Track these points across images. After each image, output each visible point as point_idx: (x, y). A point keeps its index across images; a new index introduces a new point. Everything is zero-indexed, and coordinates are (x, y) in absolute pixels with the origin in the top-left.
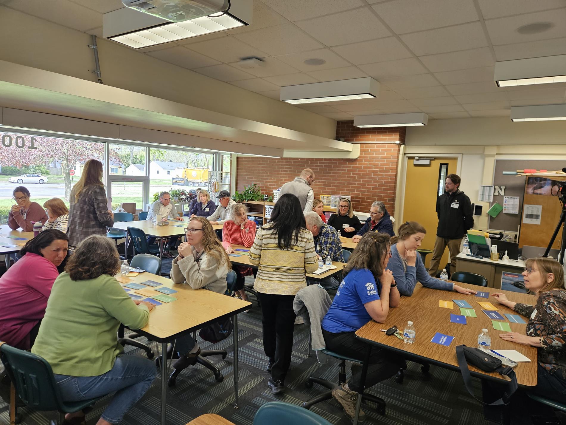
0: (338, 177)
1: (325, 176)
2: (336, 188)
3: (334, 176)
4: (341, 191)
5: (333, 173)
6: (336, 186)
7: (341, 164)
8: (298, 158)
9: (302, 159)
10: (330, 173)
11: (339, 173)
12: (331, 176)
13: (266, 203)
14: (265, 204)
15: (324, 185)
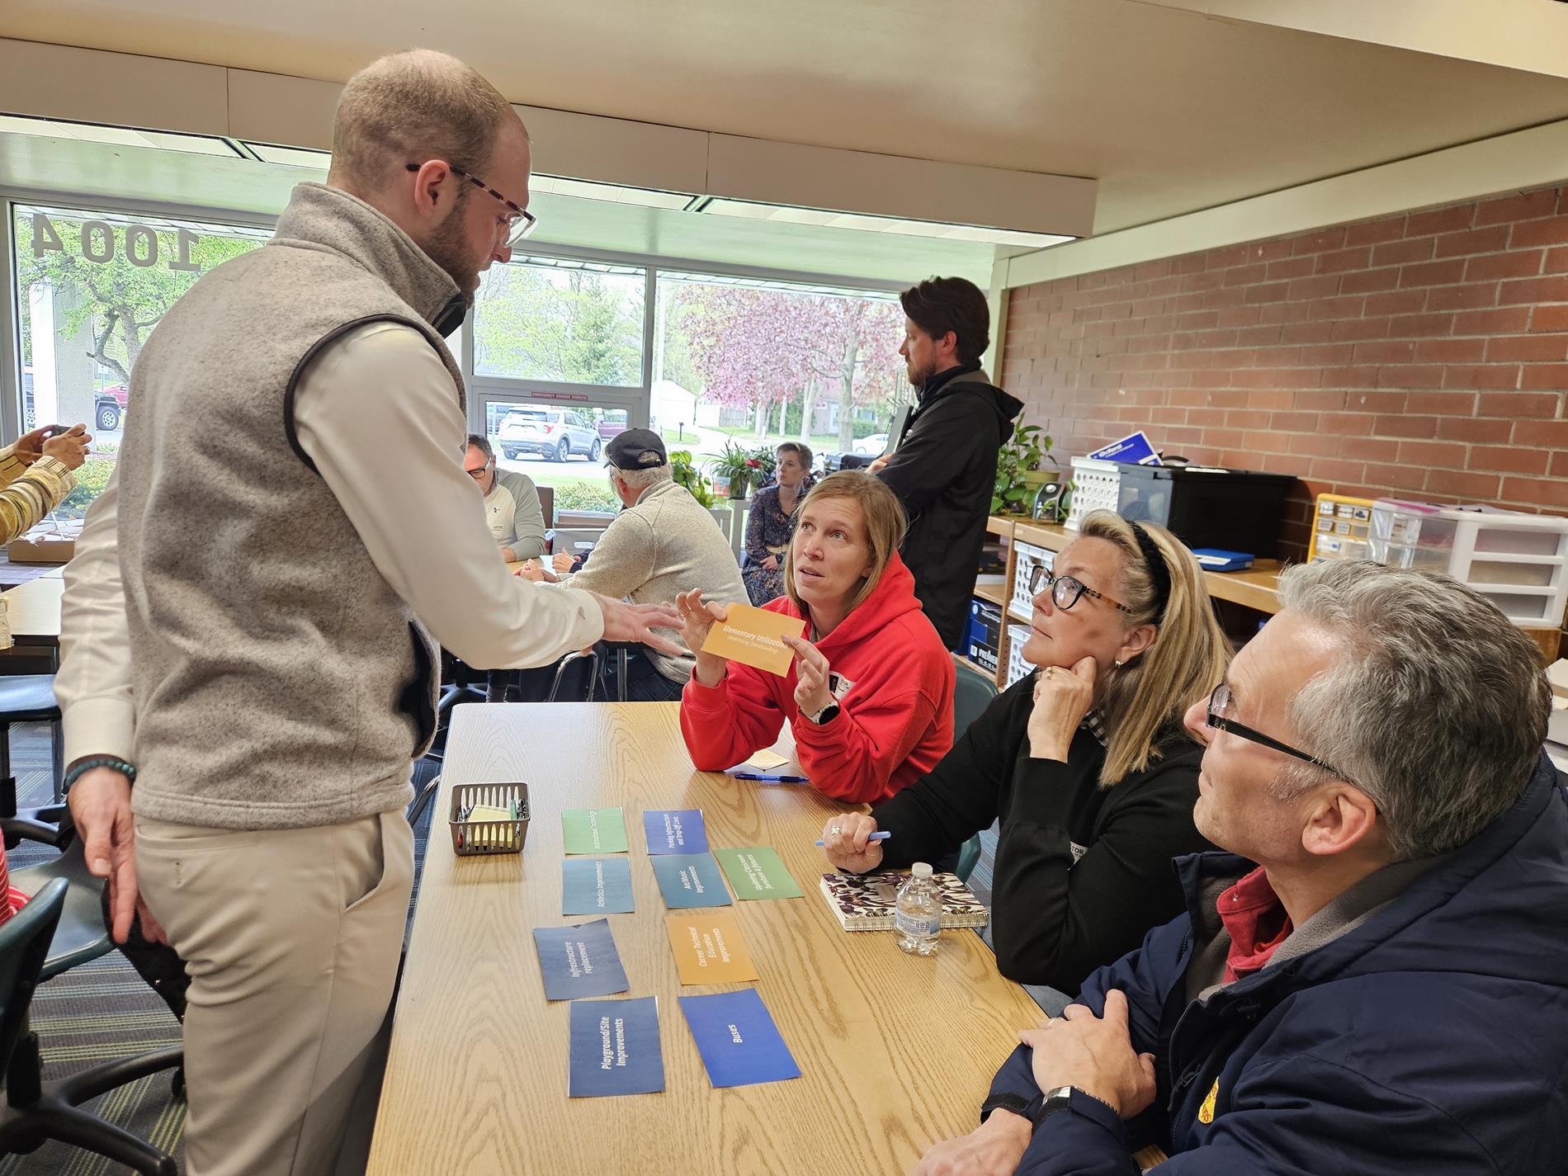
0: (1497, 349)
1: (1399, 353)
2: (1468, 445)
3: (1473, 349)
4: (1503, 475)
5: (1468, 324)
6: (1471, 431)
7: (1538, 234)
8: (1254, 245)
9: (1272, 245)
10: (1441, 325)
11: (1516, 320)
12: (1444, 351)
13: (1021, 529)
14: (1018, 533)
15: (1386, 426)
